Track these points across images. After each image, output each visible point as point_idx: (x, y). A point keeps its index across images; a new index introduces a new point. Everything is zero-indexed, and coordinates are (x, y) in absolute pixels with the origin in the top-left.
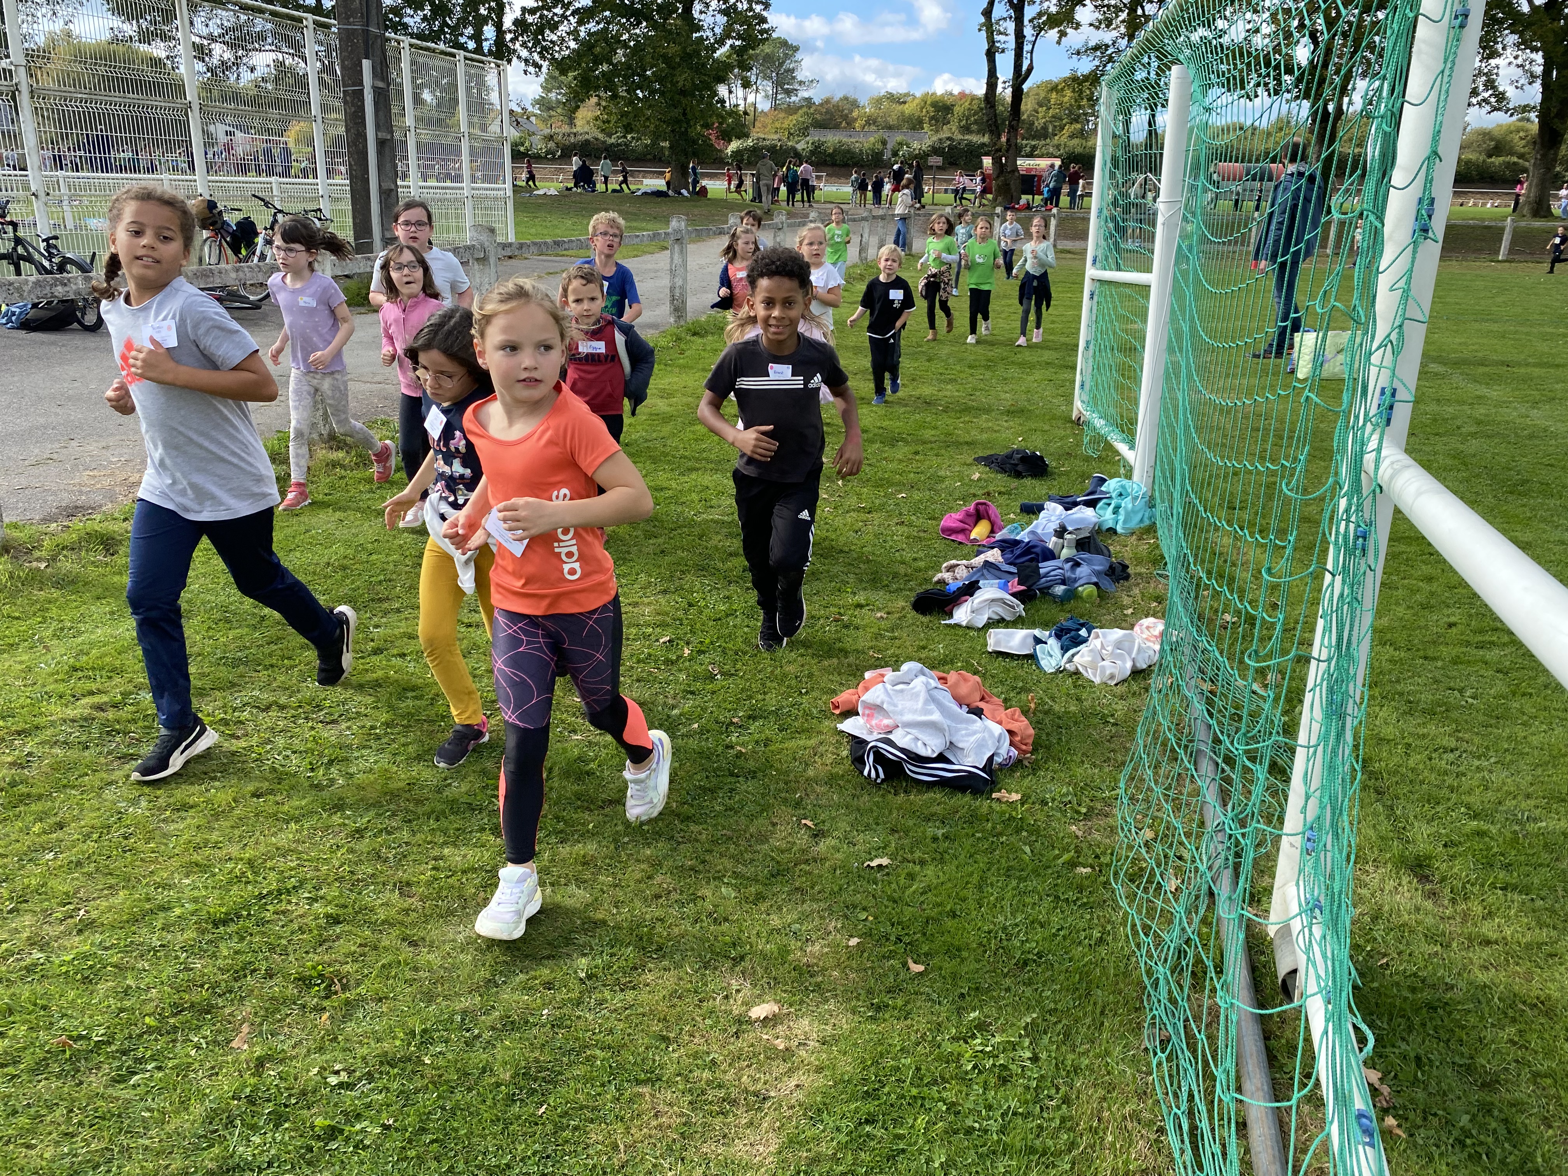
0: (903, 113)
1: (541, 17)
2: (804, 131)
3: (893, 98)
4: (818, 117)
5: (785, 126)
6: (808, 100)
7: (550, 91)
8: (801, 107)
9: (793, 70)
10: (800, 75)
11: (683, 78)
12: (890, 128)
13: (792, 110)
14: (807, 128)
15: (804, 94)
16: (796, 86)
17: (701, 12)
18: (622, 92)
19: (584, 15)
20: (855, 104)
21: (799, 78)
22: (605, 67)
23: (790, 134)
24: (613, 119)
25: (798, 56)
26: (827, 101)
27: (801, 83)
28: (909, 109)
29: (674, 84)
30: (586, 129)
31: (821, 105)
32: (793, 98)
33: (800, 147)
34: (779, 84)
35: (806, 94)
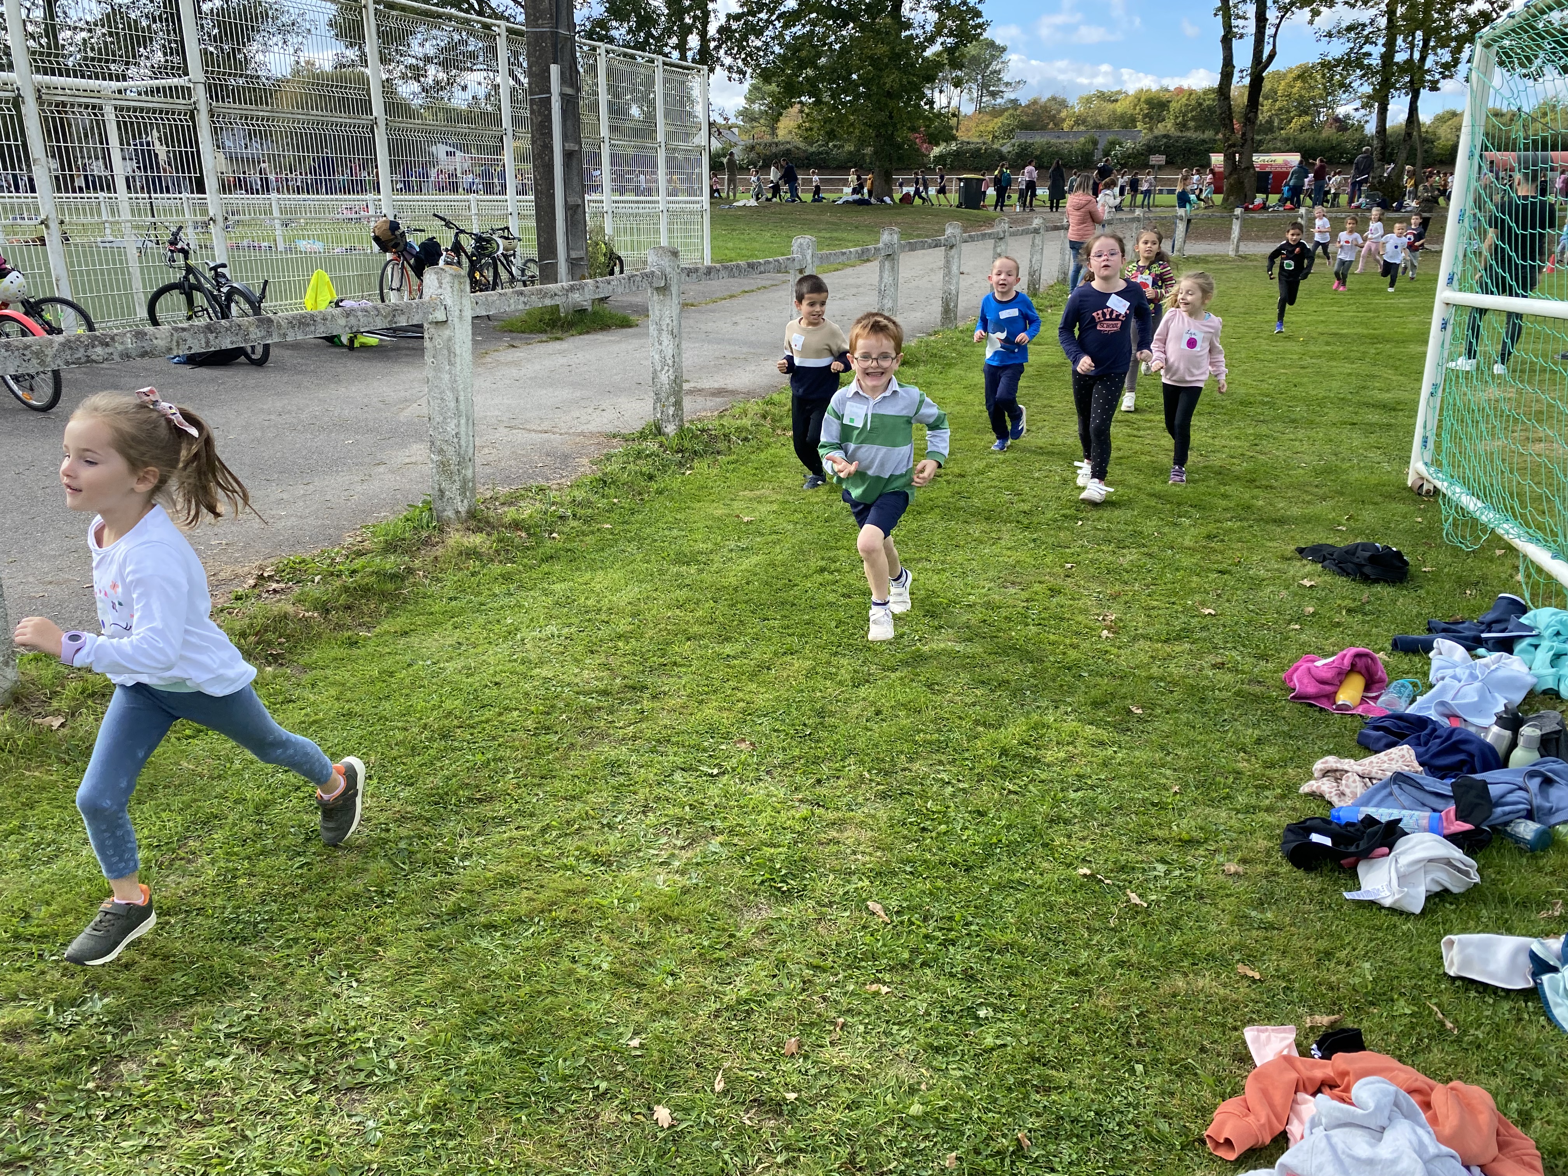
0: (1114, 112)
1: (745, 23)
2: (1009, 133)
3: (1102, 96)
4: (1024, 118)
5: (990, 129)
6: (1014, 102)
7: (753, 102)
8: (1007, 109)
9: (999, 72)
10: (1006, 77)
11: (891, 80)
12: (1101, 127)
13: (996, 112)
14: (1012, 131)
15: (1009, 95)
16: (1003, 88)
17: (912, 9)
18: (826, 97)
19: (791, 19)
20: (1063, 104)
21: (1006, 79)
22: (810, 72)
23: (994, 137)
24: (816, 125)
25: (1006, 57)
26: (1035, 102)
27: (1007, 84)
28: (1119, 108)
29: (879, 86)
30: (789, 138)
31: (1028, 106)
32: (999, 101)
33: (1005, 150)
34: (984, 86)
35: (1012, 96)
